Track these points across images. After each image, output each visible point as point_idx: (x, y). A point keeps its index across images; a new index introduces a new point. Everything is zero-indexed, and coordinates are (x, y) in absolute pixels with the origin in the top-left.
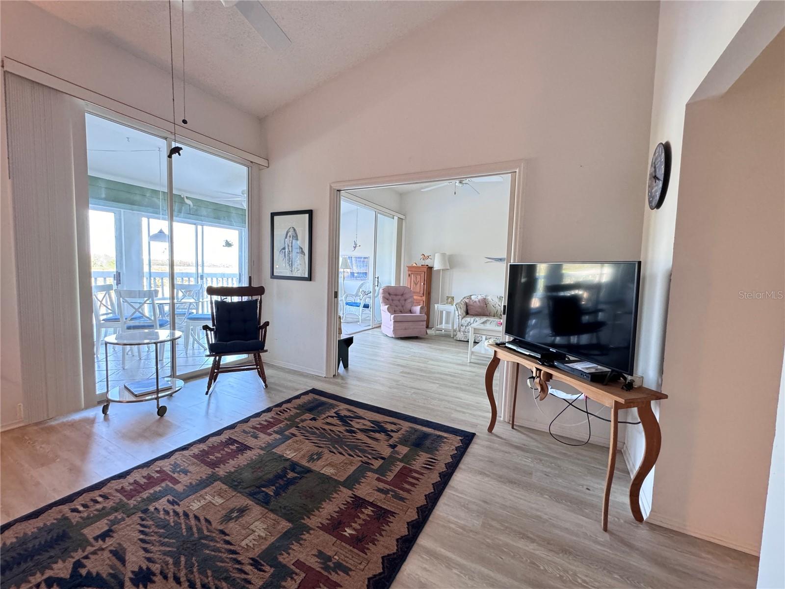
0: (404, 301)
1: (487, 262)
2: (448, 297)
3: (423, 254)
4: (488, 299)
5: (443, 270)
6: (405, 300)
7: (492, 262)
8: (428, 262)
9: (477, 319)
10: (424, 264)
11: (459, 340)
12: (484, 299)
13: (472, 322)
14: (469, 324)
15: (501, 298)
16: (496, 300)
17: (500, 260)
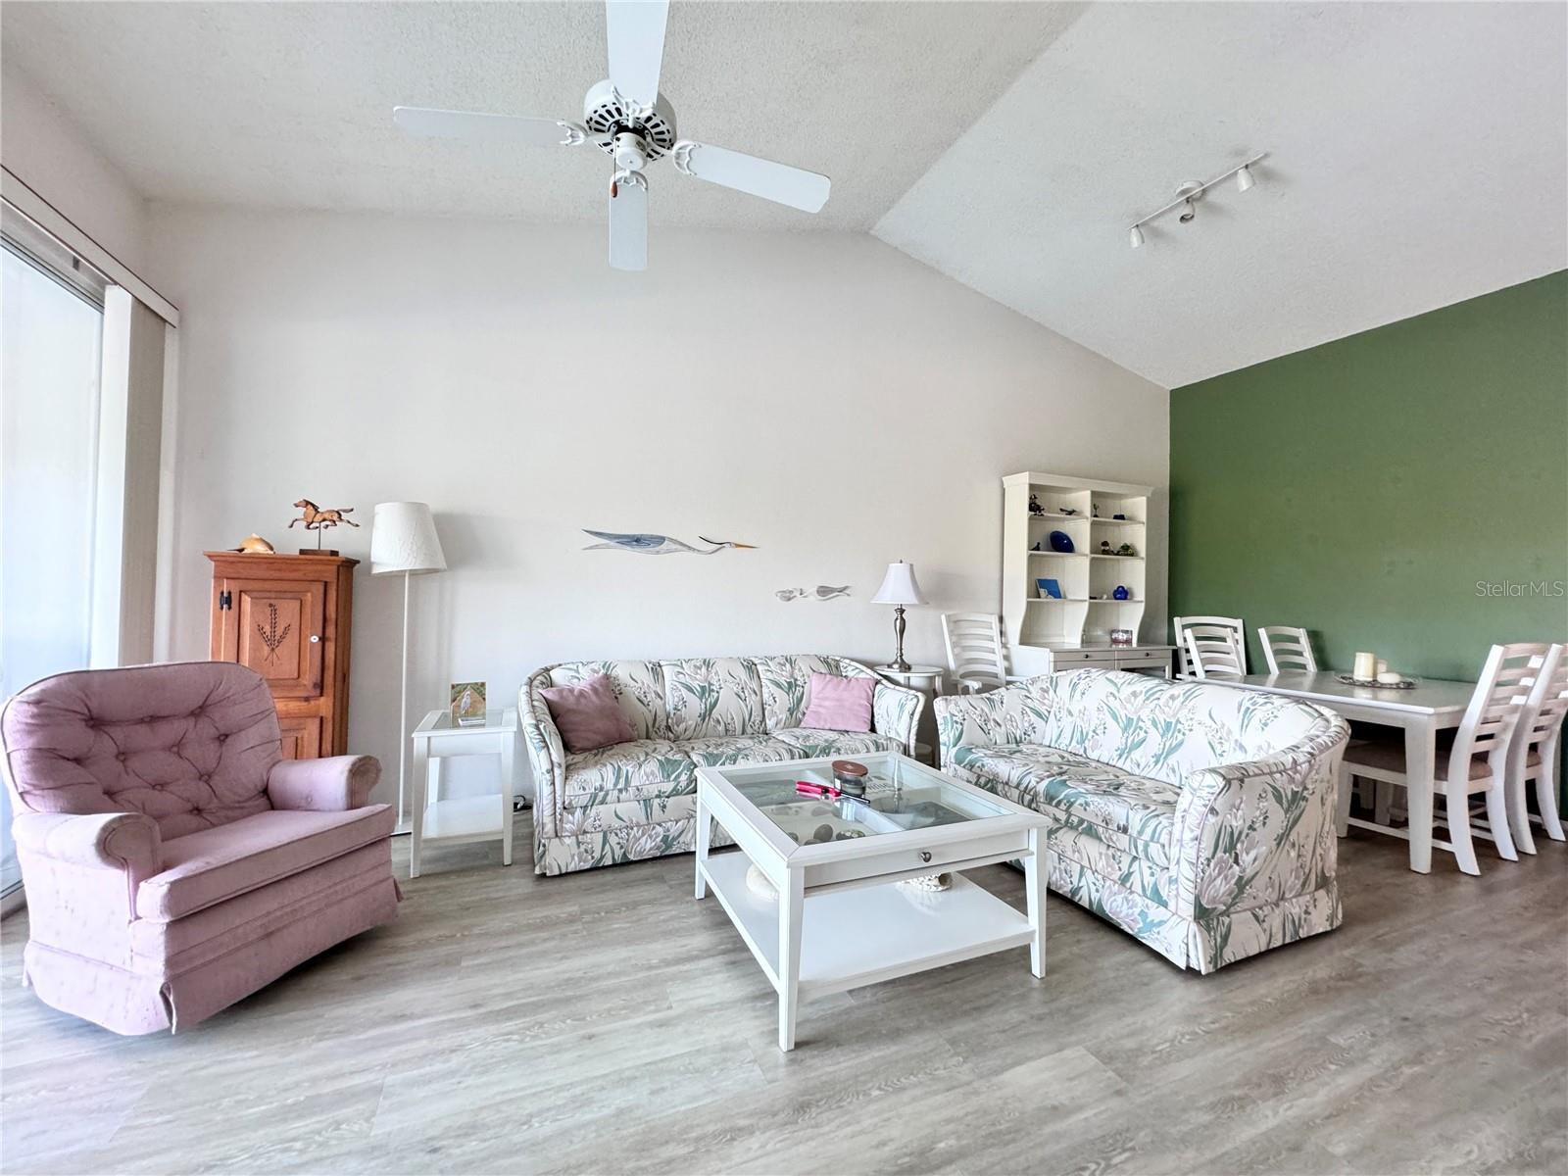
0: (213, 746)
1: (591, 548)
2: (457, 690)
3: (308, 503)
4: (616, 678)
5: (413, 573)
6: (223, 738)
7: (608, 547)
8: (335, 539)
9: (628, 767)
10: (317, 548)
11: (557, 872)
12: (607, 677)
13: (609, 785)
14: (598, 798)
15: (656, 670)
16: (645, 678)
17: (637, 541)
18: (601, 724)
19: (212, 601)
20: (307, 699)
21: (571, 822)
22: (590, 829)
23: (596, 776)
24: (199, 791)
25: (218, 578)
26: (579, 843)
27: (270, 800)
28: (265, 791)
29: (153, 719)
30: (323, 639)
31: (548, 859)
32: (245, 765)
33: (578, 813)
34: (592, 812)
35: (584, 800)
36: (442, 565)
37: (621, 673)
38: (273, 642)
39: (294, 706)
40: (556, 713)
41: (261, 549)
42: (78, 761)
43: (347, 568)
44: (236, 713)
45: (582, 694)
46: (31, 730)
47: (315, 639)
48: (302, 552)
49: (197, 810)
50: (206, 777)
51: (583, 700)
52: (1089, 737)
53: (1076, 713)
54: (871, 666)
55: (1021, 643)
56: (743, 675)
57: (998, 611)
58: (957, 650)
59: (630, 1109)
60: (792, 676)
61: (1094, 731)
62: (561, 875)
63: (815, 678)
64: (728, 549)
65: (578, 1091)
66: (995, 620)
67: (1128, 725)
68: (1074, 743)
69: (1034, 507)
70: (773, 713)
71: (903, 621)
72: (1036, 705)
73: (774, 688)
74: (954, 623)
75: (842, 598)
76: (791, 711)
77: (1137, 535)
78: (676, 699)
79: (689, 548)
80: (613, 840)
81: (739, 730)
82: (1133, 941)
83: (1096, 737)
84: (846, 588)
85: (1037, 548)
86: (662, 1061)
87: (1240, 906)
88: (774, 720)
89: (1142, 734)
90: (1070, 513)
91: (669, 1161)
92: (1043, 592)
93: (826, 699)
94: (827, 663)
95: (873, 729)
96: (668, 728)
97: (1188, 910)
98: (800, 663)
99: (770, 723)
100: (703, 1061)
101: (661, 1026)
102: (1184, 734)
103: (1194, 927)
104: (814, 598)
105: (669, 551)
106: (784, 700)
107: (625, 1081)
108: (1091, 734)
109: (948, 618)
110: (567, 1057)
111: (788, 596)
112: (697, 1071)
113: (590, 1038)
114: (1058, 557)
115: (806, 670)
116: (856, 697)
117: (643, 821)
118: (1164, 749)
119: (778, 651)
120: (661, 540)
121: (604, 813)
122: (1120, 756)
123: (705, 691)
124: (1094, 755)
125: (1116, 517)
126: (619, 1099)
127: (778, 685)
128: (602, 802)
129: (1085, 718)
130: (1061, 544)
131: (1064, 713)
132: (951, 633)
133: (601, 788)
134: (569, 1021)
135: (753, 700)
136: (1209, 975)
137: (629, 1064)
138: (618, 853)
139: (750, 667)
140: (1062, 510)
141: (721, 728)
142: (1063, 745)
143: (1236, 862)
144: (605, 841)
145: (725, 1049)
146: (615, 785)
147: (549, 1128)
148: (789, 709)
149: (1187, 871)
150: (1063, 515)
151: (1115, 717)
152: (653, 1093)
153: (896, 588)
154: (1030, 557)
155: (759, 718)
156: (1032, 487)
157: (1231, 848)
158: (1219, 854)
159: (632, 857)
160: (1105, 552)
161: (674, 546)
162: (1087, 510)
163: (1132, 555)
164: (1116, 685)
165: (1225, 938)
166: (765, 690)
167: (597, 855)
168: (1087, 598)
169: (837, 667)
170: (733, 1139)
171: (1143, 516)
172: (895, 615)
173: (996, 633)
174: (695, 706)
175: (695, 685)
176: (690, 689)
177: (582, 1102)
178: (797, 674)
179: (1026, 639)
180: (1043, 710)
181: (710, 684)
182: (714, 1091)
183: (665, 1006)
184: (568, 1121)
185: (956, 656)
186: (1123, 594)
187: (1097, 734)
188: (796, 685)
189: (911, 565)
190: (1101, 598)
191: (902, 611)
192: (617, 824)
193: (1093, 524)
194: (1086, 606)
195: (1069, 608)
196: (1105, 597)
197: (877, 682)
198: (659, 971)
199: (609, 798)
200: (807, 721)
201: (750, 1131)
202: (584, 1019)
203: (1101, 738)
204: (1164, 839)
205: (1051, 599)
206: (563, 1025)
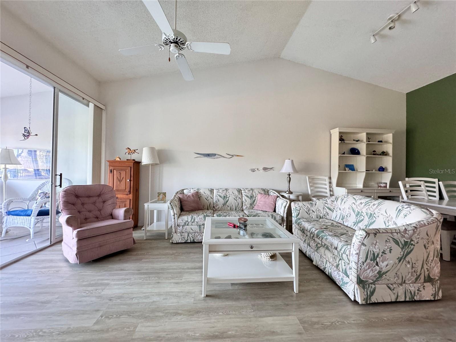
0: (102, 204)
1: (196, 157)
2: (159, 194)
3: (128, 148)
4: (200, 193)
5: (152, 165)
6: (104, 202)
7: (201, 157)
8: (135, 157)
9: (195, 216)
10: (130, 159)
11: (176, 242)
12: (197, 192)
13: (189, 220)
14: (186, 224)
15: (212, 191)
16: (208, 193)
17: (208, 155)
18: (193, 205)
19: (109, 171)
20: (127, 195)
21: (179, 229)
22: (184, 232)
23: (187, 218)
24: (97, 213)
25: (110, 166)
26: (181, 235)
27: (112, 217)
28: (111, 215)
29: (89, 197)
30: (130, 180)
31: (173, 239)
32: (108, 209)
33: (181, 227)
34: (185, 227)
35: (183, 224)
36: (158, 162)
37: (202, 191)
38: (120, 181)
39: (125, 196)
40: (181, 201)
41: (118, 159)
42: (73, 204)
43: (137, 164)
44: (107, 196)
45: (189, 196)
46: (63, 197)
47: (128, 180)
48: (127, 160)
49: (97, 218)
50: (100, 210)
51: (189, 198)
52: (345, 218)
53: (342, 209)
54: (279, 192)
55: (337, 186)
56: (236, 193)
57: (328, 174)
58: (312, 188)
59: (156, 302)
60: (252, 194)
61: (347, 216)
62: (177, 243)
63: (259, 195)
64: (235, 157)
65: (147, 294)
66: (327, 179)
67: (358, 214)
68: (340, 220)
69: (341, 139)
70: (245, 205)
71: (290, 178)
72: (329, 206)
73: (246, 198)
74: (312, 180)
75: (271, 171)
76: (251, 205)
77: (389, 148)
78: (216, 199)
79: (223, 157)
80: (190, 235)
81: (234, 209)
82: (339, 288)
83: (347, 218)
84: (273, 168)
85: (344, 154)
86: (171, 292)
87: (380, 282)
88: (245, 207)
89: (363, 218)
90: (357, 141)
91: (157, 316)
92: (347, 169)
93: (261, 201)
94: (264, 191)
95: (275, 211)
96: (214, 207)
97: (355, 280)
98: (255, 190)
99: (244, 208)
100: (181, 294)
101: (176, 284)
102: (376, 218)
103: (356, 286)
104: (262, 171)
105: (217, 158)
106: (249, 201)
107: (159, 294)
108: (346, 217)
109: (309, 178)
110: (150, 286)
111: (253, 171)
112: (177, 296)
113: (158, 283)
114: (353, 156)
115: (257, 192)
116: (270, 200)
117: (199, 231)
118: (369, 223)
119: (249, 187)
120: (215, 155)
121: (188, 228)
122: (354, 225)
123: (225, 197)
124: (346, 224)
125: (379, 142)
126: (156, 299)
127: (247, 196)
128: (188, 225)
129: (344, 211)
130: (355, 152)
131: (338, 209)
132: (310, 182)
133: (187, 221)
134: (156, 278)
135: (239, 201)
136: (362, 305)
137: (163, 291)
138: (192, 239)
139: (239, 191)
140: (354, 140)
141: (229, 208)
142: (337, 220)
143: (377, 264)
144: (188, 236)
145: (188, 293)
146: (191, 221)
147: (136, 301)
148: (250, 204)
149: (353, 265)
150: (355, 142)
151: (354, 211)
152: (164, 299)
153: (287, 168)
154: (340, 157)
155: (241, 206)
156: (340, 133)
157: (374, 258)
158: (368, 261)
159: (195, 241)
160: (374, 154)
161: (219, 157)
162: (365, 140)
163: (386, 155)
164: (355, 199)
165: (372, 293)
166: (243, 198)
167: (186, 239)
168: (365, 170)
169: (268, 192)
170: (175, 315)
171: (391, 141)
172: (287, 176)
173: (327, 182)
174: (222, 201)
175: (222, 195)
176: (220, 197)
177: (147, 297)
178: (254, 194)
179: (339, 185)
180: (332, 208)
181: (226, 195)
182: (178, 302)
183: (181, 279)
184: (141, 301)
185: (311, 190)
186: (382, 169)
187: (348, 217)
188: (253, 197)
189: (292, 161)
190: (372, 171)
191: (289, 175)
192: (191, 231)
193: (367, 144)
194: (364, 174)
195: (359, 175)
196: (374, 170)
197: (278, 197)
198: (185, 270)
199: (189, 224)
200: (256, 207)
201: (180, 314)
202: (160, 278)
203: (349, 218)
204: (347, 253)
205: (350, 171)
206: (154, 278)
